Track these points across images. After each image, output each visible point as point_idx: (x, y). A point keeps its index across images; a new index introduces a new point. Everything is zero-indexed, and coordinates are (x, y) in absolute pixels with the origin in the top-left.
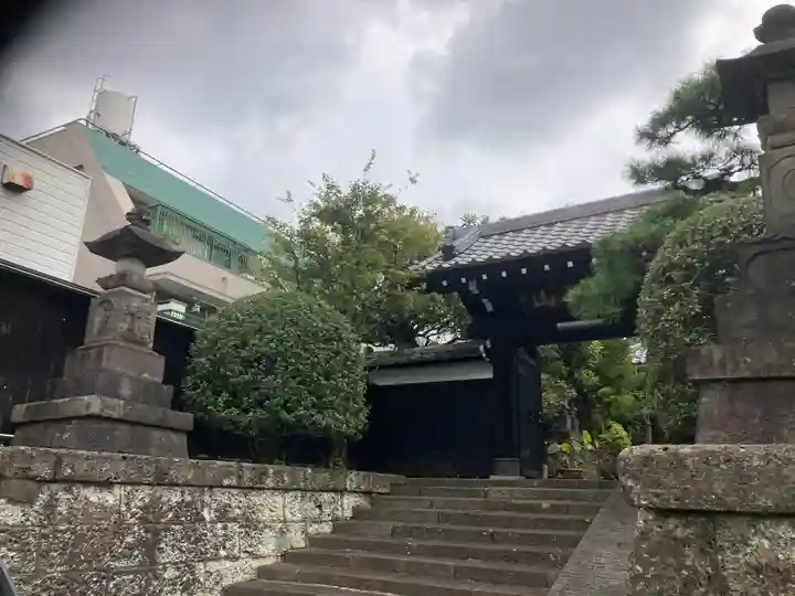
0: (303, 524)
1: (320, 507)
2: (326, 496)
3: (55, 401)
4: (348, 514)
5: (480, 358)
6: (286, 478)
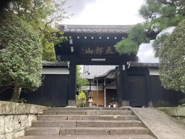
0: (13, 133)
1: (20, 123)
2: (23, 117)
4: (30, 124)
5: (67, 67)
6: (7, 109)
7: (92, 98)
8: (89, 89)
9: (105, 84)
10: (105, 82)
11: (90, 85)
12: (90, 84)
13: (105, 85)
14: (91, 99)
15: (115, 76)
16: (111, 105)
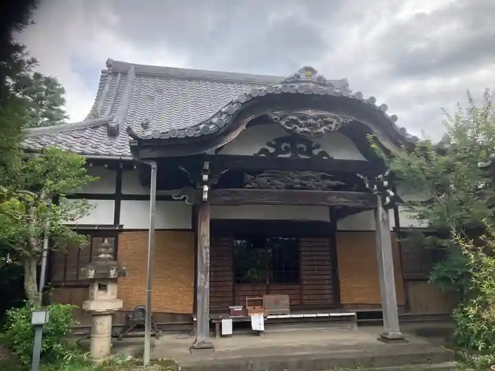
7: (114, 281)
8: (112, 223)
9: (206, 188)
10: (205, 177)
11: (118, 197)
12: (118, 189)
13: (205, 196)
14: (112, 289)
15: (269, 144)
16: (237, 313)
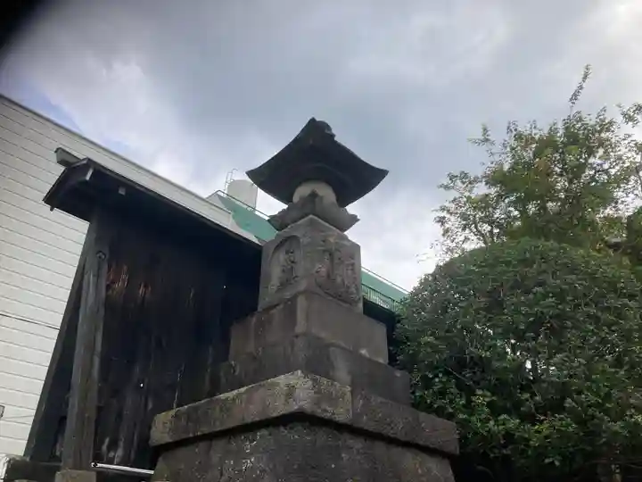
3: (222, 396)
